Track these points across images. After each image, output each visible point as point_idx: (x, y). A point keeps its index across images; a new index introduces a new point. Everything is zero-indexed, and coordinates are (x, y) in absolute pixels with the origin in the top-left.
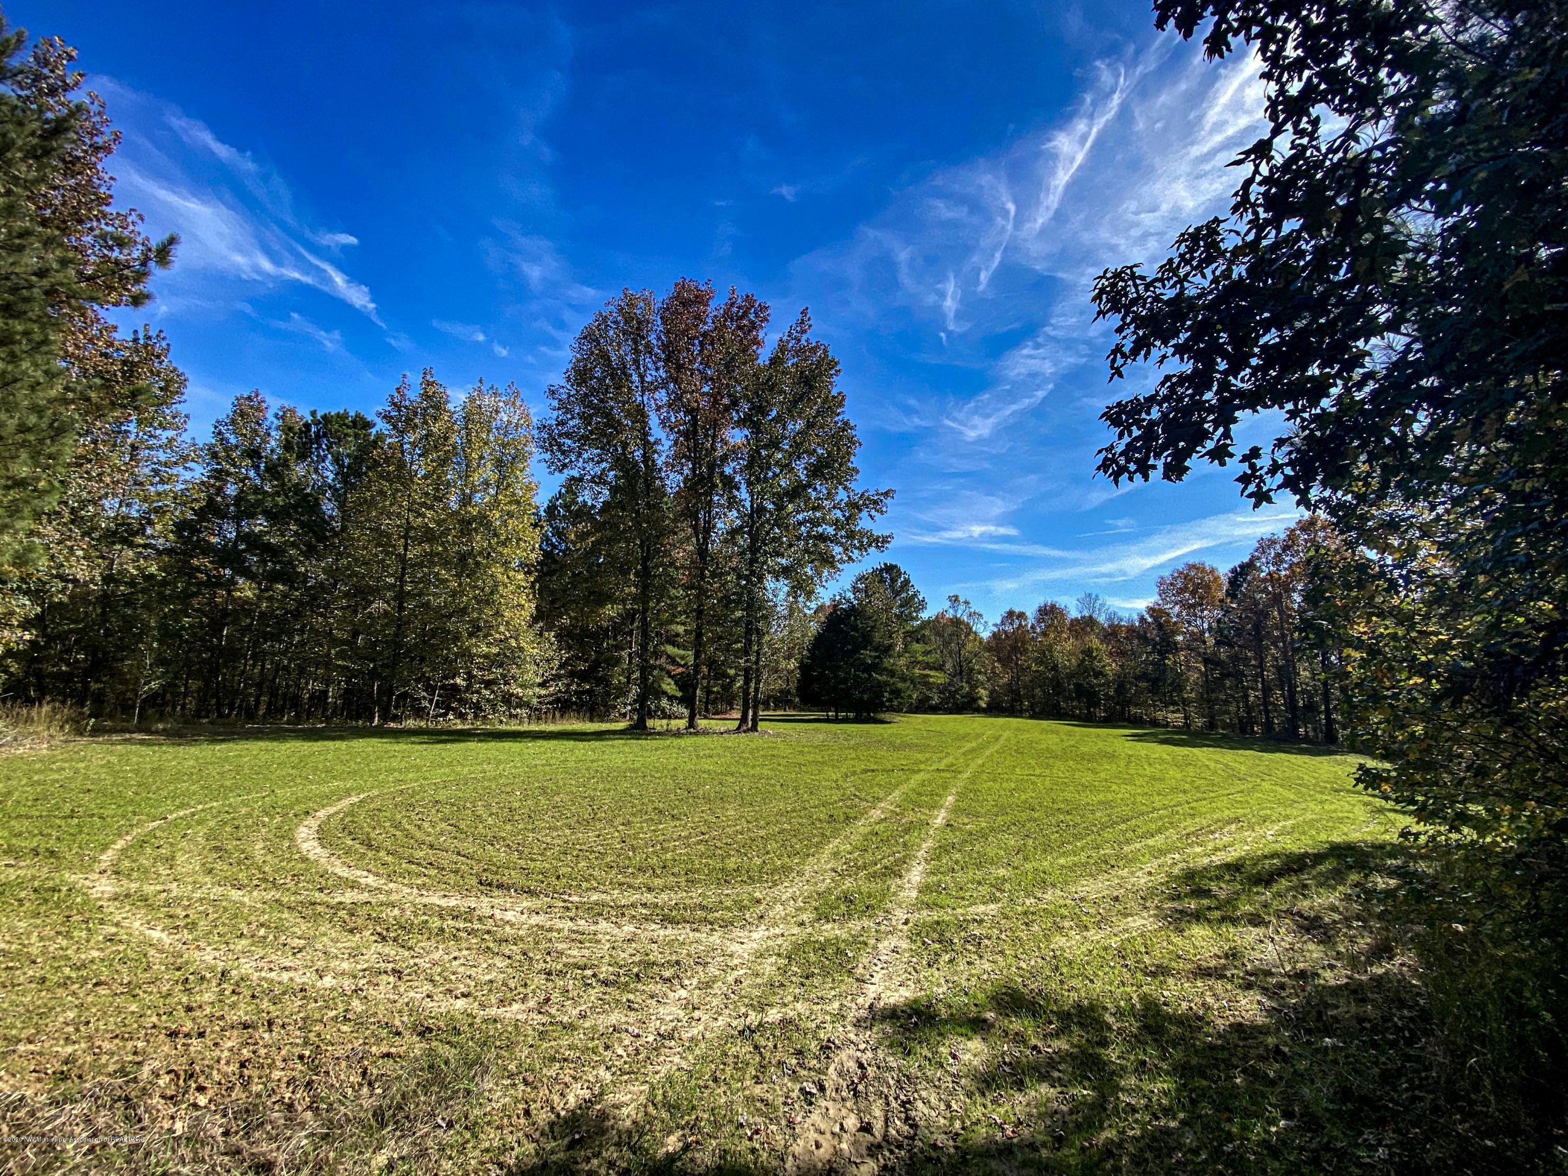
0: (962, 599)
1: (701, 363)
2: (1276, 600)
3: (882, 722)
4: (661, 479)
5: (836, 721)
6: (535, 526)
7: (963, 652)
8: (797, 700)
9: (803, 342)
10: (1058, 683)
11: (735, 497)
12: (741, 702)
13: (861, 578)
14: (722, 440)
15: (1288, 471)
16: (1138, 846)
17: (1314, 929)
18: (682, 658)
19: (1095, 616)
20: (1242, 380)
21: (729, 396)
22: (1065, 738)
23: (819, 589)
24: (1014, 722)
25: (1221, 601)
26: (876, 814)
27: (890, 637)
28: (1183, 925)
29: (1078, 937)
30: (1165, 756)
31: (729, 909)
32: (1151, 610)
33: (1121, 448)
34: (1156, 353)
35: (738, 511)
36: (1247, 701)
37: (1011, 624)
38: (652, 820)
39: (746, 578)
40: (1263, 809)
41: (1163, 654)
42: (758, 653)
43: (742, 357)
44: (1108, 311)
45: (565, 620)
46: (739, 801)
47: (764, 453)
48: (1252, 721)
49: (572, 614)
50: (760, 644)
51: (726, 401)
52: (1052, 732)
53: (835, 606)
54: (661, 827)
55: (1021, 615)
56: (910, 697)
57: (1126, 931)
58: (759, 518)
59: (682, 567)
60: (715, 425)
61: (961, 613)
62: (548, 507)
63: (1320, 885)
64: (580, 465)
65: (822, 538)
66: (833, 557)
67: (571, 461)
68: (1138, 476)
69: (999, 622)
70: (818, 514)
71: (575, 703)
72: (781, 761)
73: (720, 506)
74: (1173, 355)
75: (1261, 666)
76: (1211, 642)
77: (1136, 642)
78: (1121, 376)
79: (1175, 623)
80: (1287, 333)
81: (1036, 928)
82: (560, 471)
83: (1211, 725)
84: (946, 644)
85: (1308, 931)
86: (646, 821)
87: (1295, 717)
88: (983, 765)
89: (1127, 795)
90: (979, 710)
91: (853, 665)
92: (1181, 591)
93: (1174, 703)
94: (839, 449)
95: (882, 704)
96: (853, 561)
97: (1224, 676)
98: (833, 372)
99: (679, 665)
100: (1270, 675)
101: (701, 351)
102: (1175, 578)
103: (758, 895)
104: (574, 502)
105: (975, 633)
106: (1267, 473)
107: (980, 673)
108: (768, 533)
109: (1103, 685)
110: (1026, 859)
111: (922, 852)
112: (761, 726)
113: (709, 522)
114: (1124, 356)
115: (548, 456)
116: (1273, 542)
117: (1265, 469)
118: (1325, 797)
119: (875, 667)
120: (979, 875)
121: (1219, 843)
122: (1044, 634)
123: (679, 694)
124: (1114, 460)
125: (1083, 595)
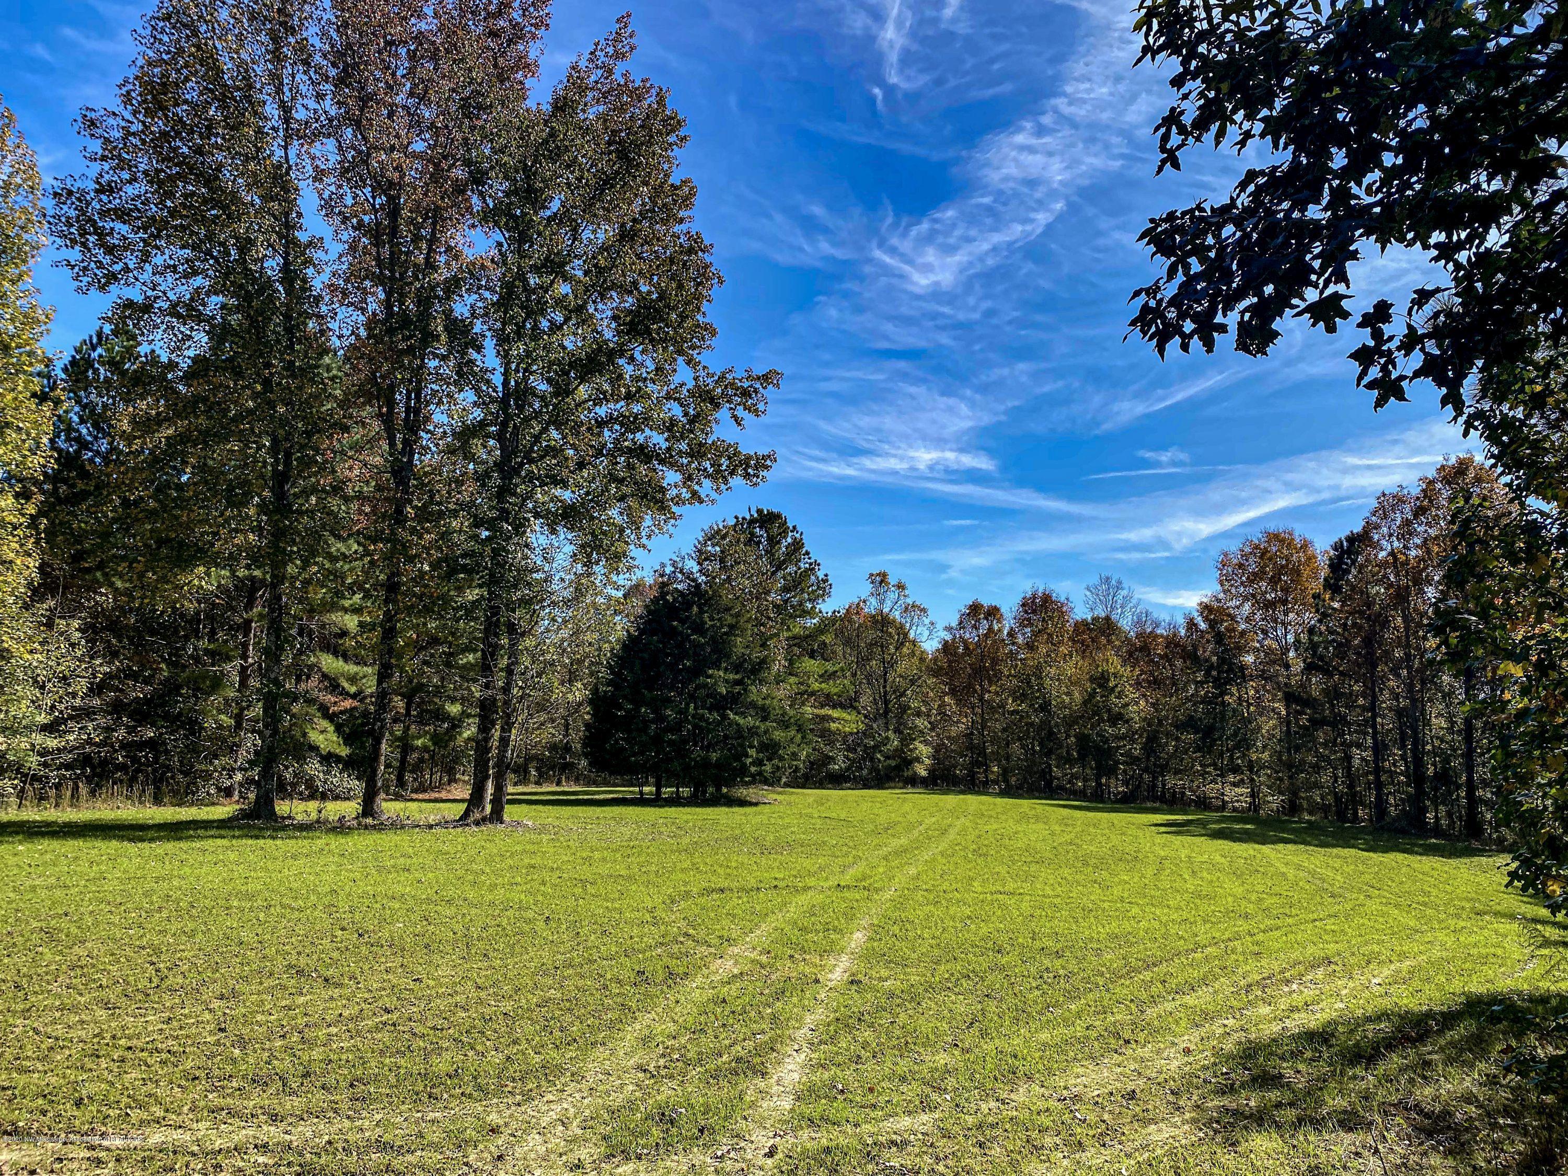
0: (892, 580)
1: (411, 94)
2: (1401, 597)
3: (742, 803)
4: (319, 316)
5: (657, 801)
6: (42, 398)
7: (890, 677)
8: (584, 763)
9: (618, 77)
10: (1051, 733)
11: (472, 362)
12: (471, 769)
13: (714, 536)
14: (449, 249)
15: (1431, 347)
16: (1169, 1006)
17: (1440, 1132)
18: (353, 679)
19: (1114, 617)
20: (1369, 191)
21: (468, 163)
22: (1057, 828)
23: (633, 551)
24: (973, 801)
25: (1316, 596)
26: (725, 967)
27: (764, 645)
28: (1237, 1135)
29: (1065, 1162)
30: (1218, 858)
31: (436, 1147)
32: (1206, 609)
33: (1170, 290)
34: (1233, 133)
35: (478, 391)
36: (1350, 767)
37: (975, 627)
38: (284, 988)
39: (491, 524)
40: (1366, 943)
41: (1221, 685)
42: (509, 671)
43: (498, 91)
44: (1161, 48)
45: (105, 598)
46: (461, 950)
47: (533, 280)
48: (1355, 799)
49: (119, 584)
50: (513, 654)
51: (459, 173)
52: (1037, 818)
53: (663, 585)
54: (301, 1000)
55: (993, 613)
56: (794, 755)
57: (1145, 1147)
58: (521, 408)
59: (360, 496)
60: (436, 216)
61: (891, 607)
62: (74, 362)
63: (1449, 1061)
64: (146, 276)
65: (644, 453)
66: (663, 490)
67: (127, 269)
68: (1196, 343)
69: (954, 624)
70: (637, 408)
71: (123, 767)
72: (546, 875)
73: (439, 378)
74: (1262, 135)
75: (1373, 707)
76: (1297, 666)
77: (1179, 663)
78: (1176, 165)
79: (1243, 633)
80: (1443, 110)
81: (996, 1151)
82: (102, 288)
83: (1293, 808)
84: (863, 661)
85: (1430, 1135)
86: (270, 990)
87: (1420, 793)
88: (917, 877)
89: (1156, 924)
90: (913, 781)
91: (692, 697)
92: (1255, 578)
93: (1236, 770)
94: (680, 286)
95: (743, 770)
96: (701, 501)
97: (1316, 723)
98: (672, 139)
99: (345, 694)
100: (1386, 722)
101: (411, 71)
102: (1245, 556)
103: (494, 1118)
104: (129, 353)
105: (914, 642)
106: (1399, 349)
107: (919, 714)
108: (537, 438)
109: (1123, 738)
110: (984, 1034)
111: (805, 1030)
112: (509, 812)
113: (417, 411)
114: (1182, 130)
115: (75, 254)
116: (1399, 500)
117: (1395, 343)
118: (1462, 924)
119: (733, 701)
120: (904, 1066)
121: (1298, 1000)
122: (1030, 647)
123: (344, 751)
124: (1158, 313)
125: (1095, 580)
